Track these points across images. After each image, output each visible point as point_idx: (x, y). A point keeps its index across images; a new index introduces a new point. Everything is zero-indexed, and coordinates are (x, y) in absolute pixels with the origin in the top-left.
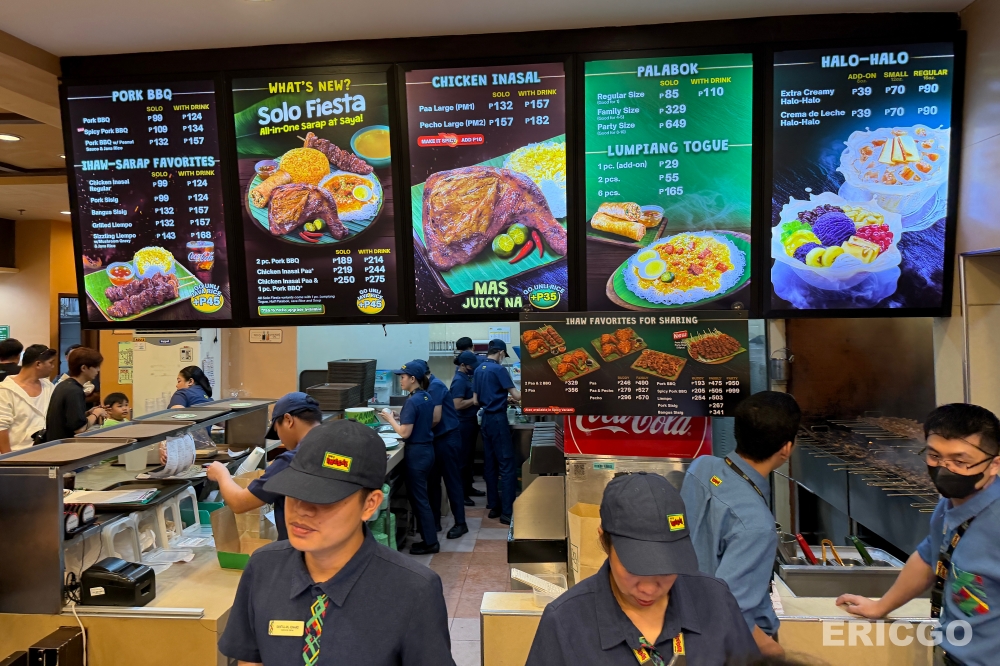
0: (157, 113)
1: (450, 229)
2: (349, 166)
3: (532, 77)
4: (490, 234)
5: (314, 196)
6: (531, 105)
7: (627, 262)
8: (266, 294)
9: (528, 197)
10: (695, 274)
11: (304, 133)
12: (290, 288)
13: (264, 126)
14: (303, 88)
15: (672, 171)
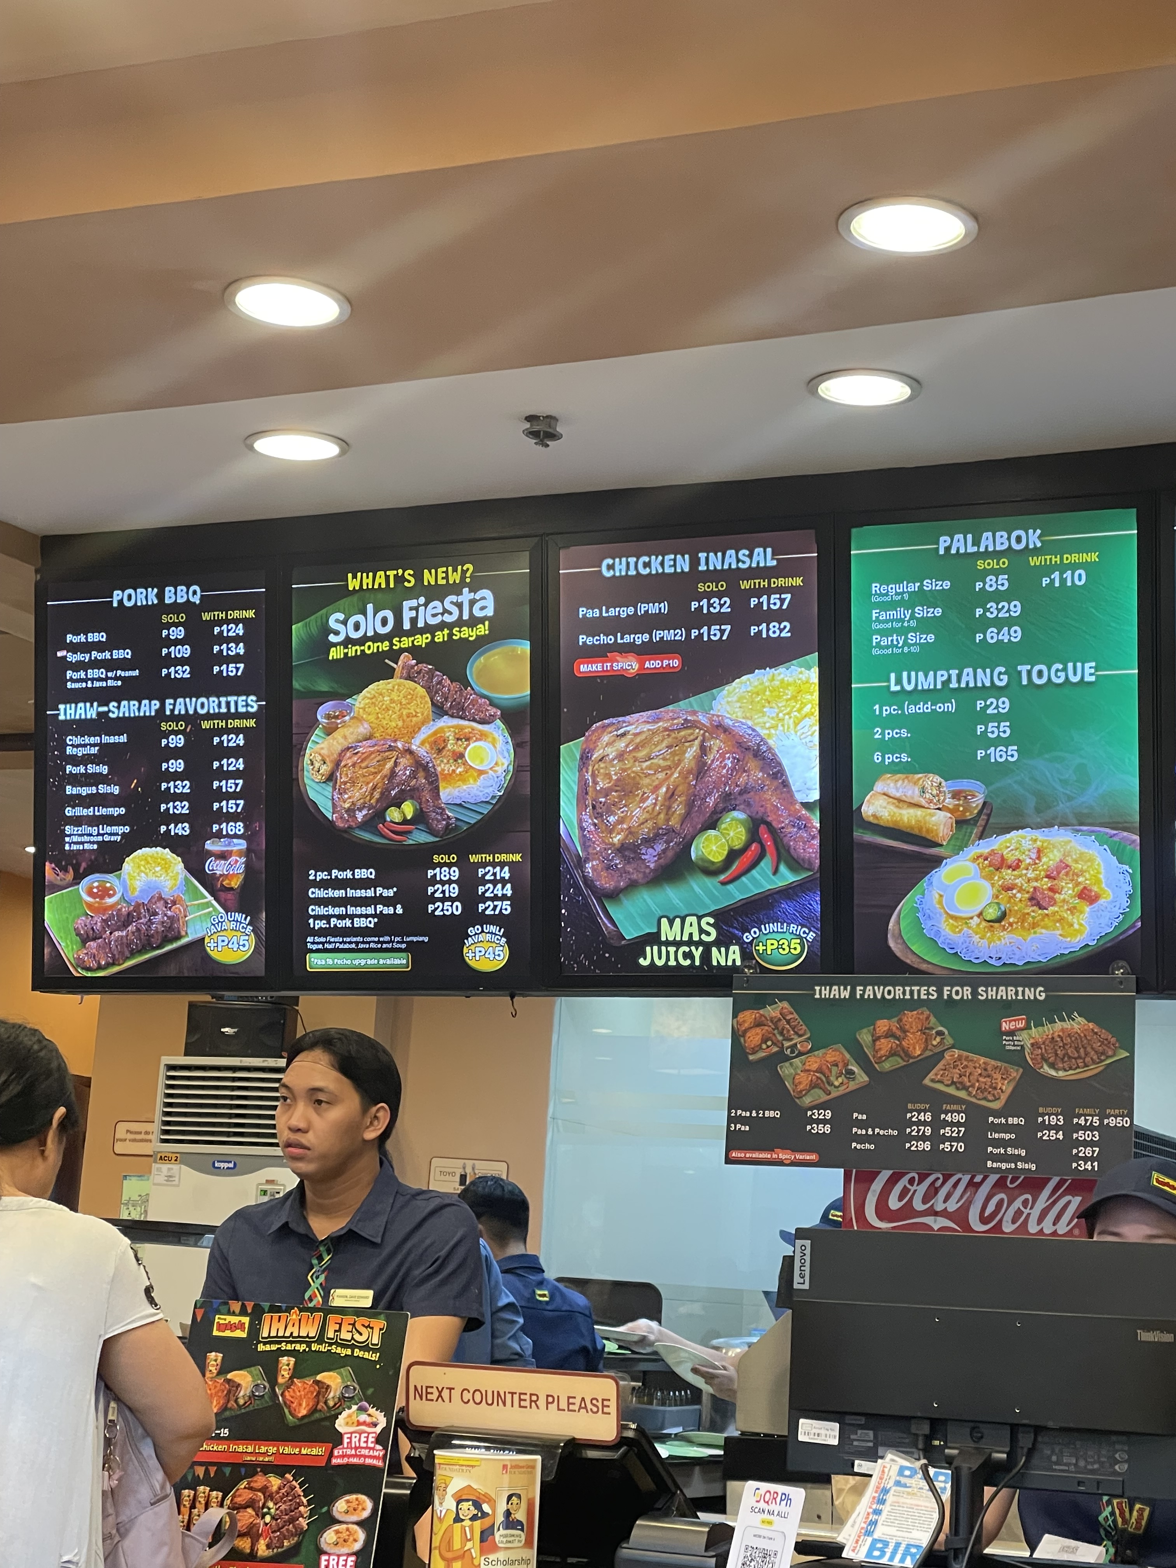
0: (177, 625)
1: (621, 821)
2: (463, 710)
3: (764, 557)
4: (688, 829)
5: (404, 761)
6: (760, 604)
7: (924, 883)
8: (322, 932)
9: (752, 764)
10: (1041, 907)
11: (394, 655)
12: (359, 923)
13: (335, 645)
14: (400, 580)
15: (998, 718)
